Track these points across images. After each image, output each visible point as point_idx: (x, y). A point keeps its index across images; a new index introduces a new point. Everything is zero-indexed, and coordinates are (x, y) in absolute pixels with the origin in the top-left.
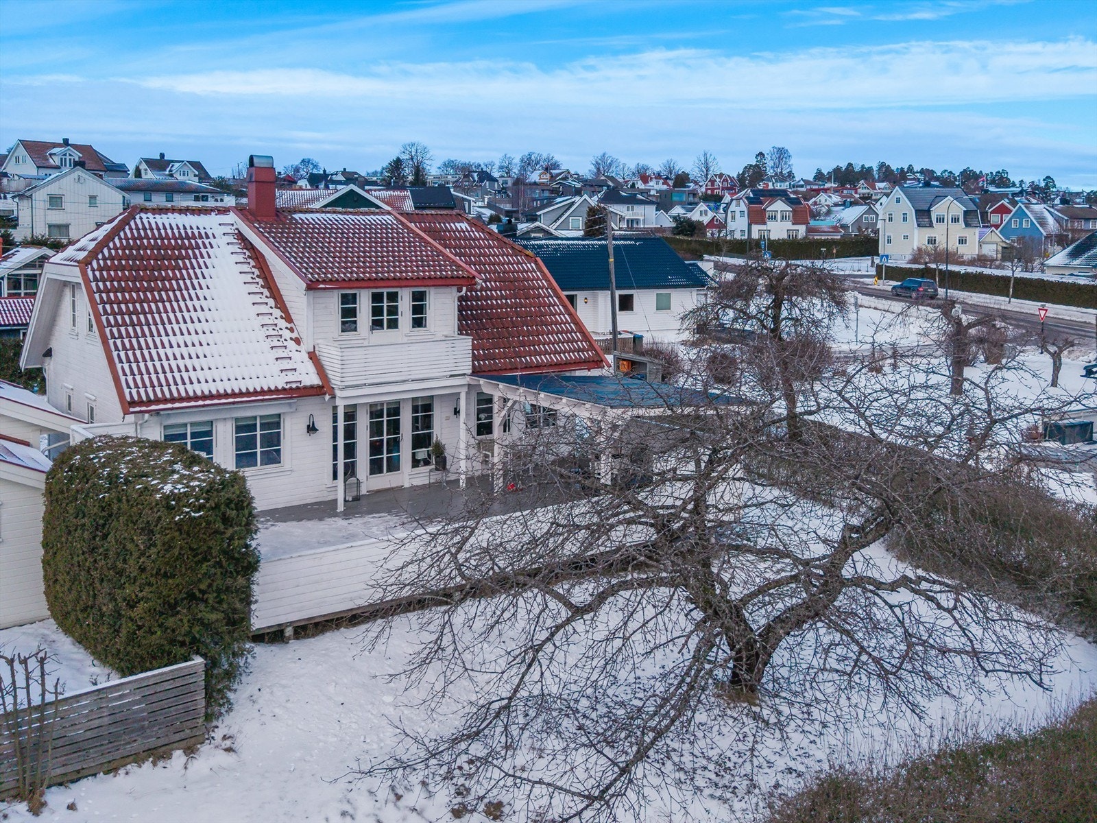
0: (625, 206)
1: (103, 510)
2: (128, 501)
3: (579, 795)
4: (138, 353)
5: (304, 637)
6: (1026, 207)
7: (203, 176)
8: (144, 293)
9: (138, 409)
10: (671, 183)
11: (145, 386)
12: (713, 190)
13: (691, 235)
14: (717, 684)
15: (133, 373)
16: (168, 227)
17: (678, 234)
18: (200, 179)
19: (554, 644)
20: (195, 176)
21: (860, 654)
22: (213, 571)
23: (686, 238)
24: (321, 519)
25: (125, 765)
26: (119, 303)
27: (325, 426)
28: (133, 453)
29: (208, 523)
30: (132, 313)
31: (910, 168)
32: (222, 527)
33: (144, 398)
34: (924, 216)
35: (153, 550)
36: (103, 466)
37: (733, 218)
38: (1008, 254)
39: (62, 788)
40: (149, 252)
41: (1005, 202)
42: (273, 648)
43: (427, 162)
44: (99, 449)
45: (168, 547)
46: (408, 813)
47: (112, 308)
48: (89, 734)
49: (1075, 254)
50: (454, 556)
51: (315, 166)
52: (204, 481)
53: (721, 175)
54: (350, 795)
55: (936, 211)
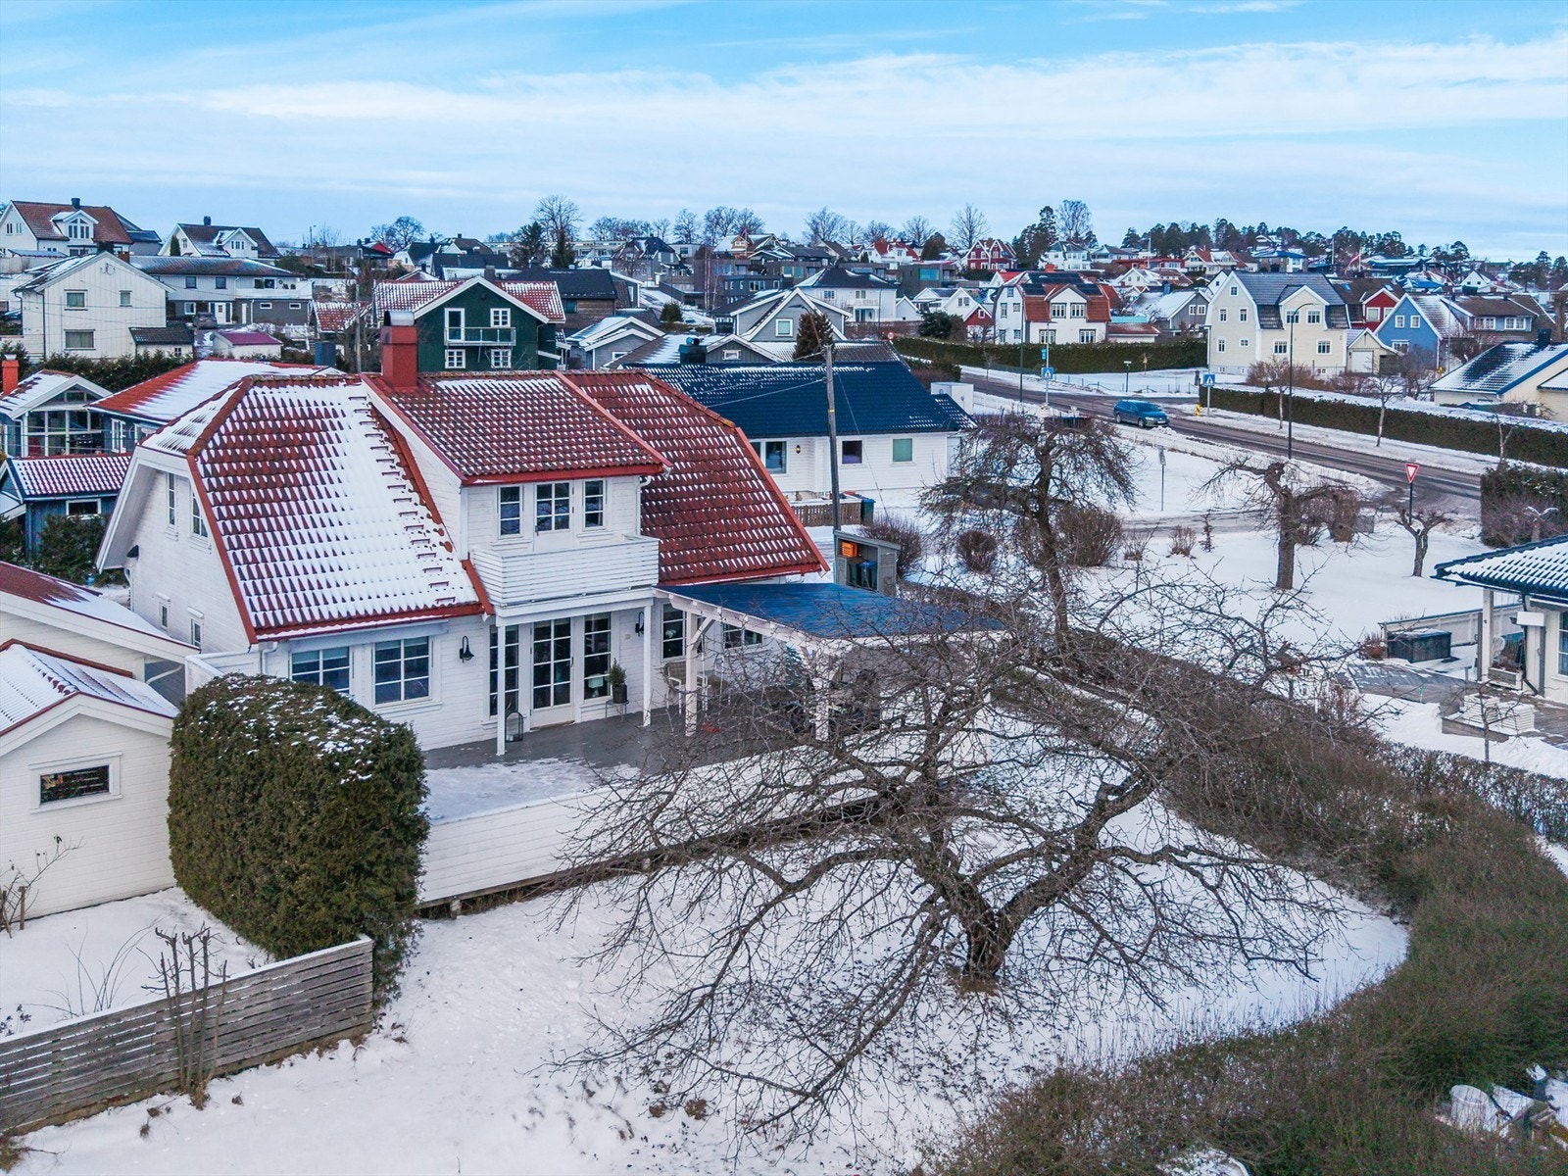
0: (854, 291)
1: (252, 767)
2: (283, 759)
3: (791, 1090)
4: (262, 566)
5: (471, 913)
6: (1416, 300)
7: (264, 249)
8: (265, 490)
9: (265, 636)
10: (919, 252)
11: (272, 608)
12: (978, 263)
13: (945, 337)
14: (953, 970)
15: (257, 593)
16: (288, 404)
17: (926, 335)
18: (259, 253)
19: (763, 925)
20: (253, 248)
21: (1100, 940)
22: (382, 840)
23: (938, 341)
24: (479, 766)
25: (289, 1056)
26: (236, 504)
27: (481, 648)
28: (277, 699)
29: (378, 787)
30: (252, 516)
31: (1263, 228)
32: (392, 791)
33: (273, 623)
34: (1269, 313)
35: (315, 818)
36: (247, 715)
37: (1004, 313)
38: (1389, 366)
39: (223, 1080)
40: (267, 436)
41: (1387, 290)
42: (439, 925)
43: (574, 223)
44: (237, 693)
45: (334, 813)
46: (601, 1110)
47: (229, 511)
48: (251, 1022)
49: (1473, 374)
50: (651, 823)
51: (417, 228)
52: (368, 737)
53: (990, 242)
54: (537, 1091)
55: (1287, 307)
